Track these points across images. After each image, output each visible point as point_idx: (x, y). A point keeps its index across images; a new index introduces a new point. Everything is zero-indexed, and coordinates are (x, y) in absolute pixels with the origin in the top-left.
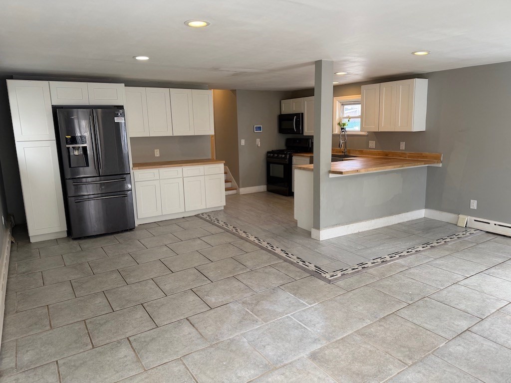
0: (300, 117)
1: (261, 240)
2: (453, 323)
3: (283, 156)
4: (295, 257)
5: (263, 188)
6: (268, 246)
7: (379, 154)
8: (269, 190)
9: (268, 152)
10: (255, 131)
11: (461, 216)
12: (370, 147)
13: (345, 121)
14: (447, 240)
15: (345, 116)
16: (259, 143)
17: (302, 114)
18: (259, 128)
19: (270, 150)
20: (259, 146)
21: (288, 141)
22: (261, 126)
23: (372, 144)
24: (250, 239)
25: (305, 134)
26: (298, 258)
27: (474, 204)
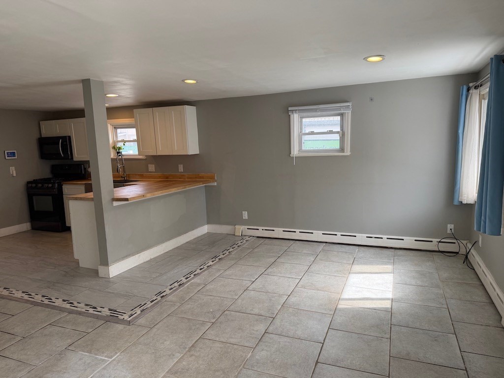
0: (67, 141)
1: (33, 294)
2: (253, 330)
3: (50, 185)
4: (82, 305)
5: (26, 226)
6: (43, 299)
7: (160, 177)
8: (34, 228)
9: (28, 183)
10: (7, 158)
11: (237, 227)
12: (149, 171)
13: (120, 145)
14: (230, 250)
15: (120, 139)
16: (14, 172)
17: (70, 137)
18: (13, 154)
19: (31, 179)
20: (15, 175)
21: (54, 169)
22: (15, 151)
23: (152, 168)
24: (16, 295)
25: (75, 159)
26: (87, 305)
27: (245, 215)
